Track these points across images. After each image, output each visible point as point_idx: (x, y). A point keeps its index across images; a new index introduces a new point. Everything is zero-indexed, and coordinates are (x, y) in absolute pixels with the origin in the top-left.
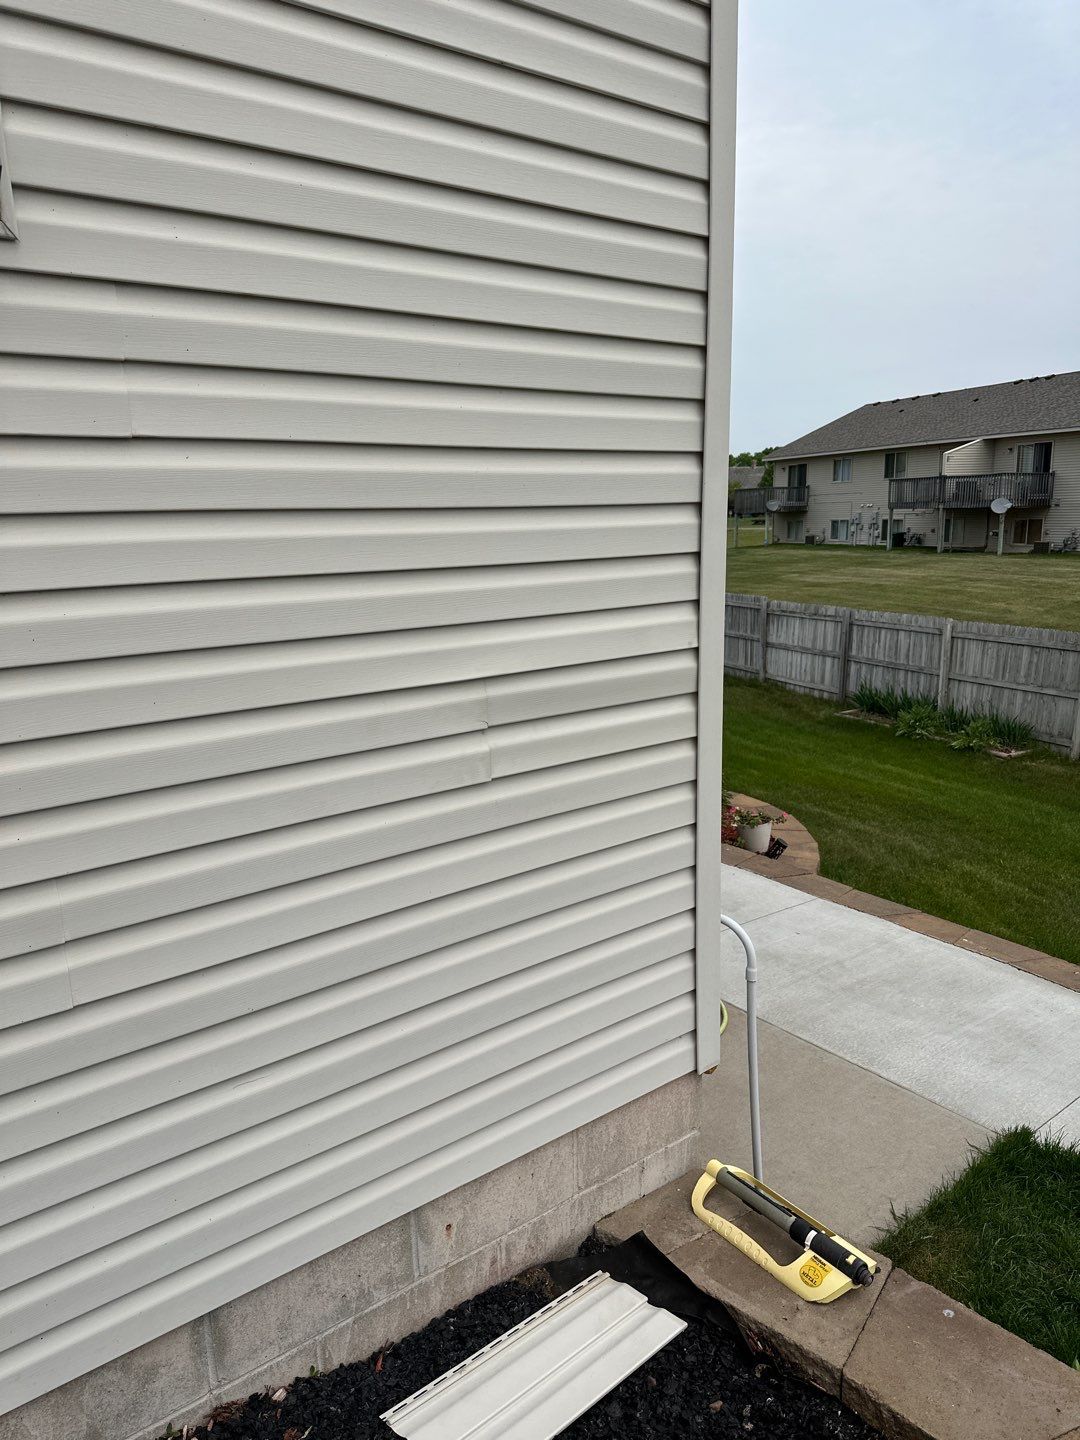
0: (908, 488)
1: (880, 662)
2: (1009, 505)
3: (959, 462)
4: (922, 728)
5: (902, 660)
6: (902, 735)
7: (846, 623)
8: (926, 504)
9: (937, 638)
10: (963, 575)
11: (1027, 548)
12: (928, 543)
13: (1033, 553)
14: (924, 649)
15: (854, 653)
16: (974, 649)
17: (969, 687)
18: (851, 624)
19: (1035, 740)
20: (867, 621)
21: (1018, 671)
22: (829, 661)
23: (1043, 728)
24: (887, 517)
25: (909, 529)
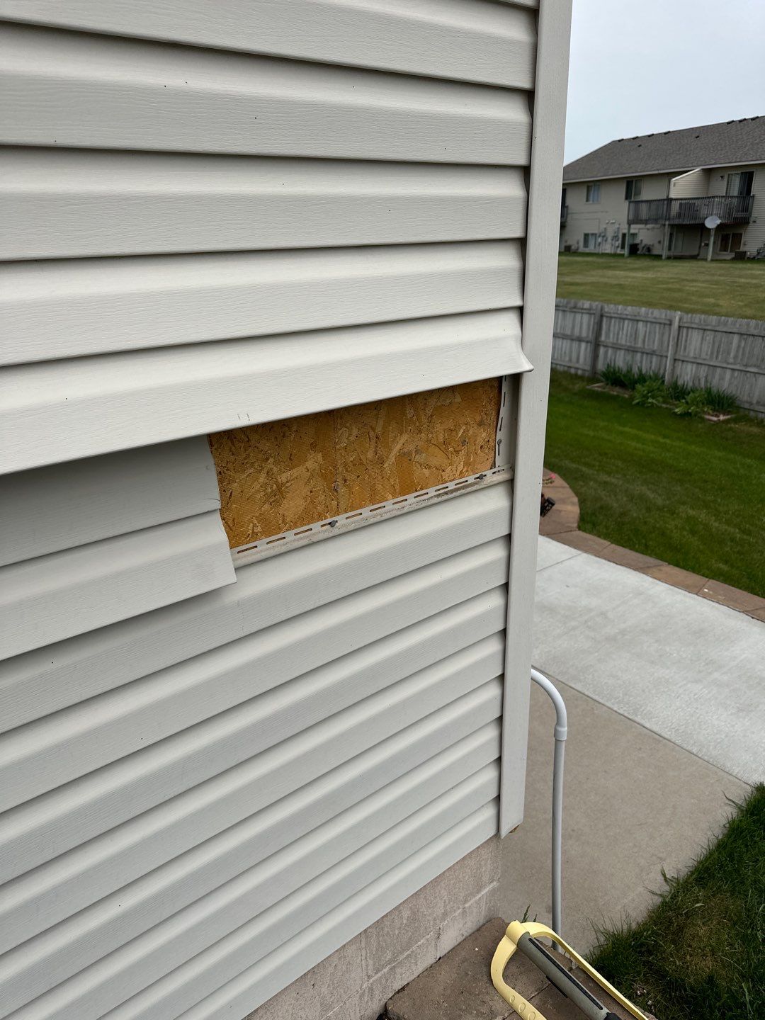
0: (644, 207)
1: (623, 346)
2: (719, 222)
3: (683, 187)
4: (653, 398)
5: (640, 345)
6: (638, 403)
7: (598, 313)
8: (656, 221)
9: (667, 327)
10: (684, 277)
11: (729, 255)
12: (656, 252)
13: (733, 259)
14: (657, 334)
15: (603, 338)
16: (695, 337)
17: (689, 366)
18: (602, 316)
19: (739, 408)
20: (614, 313)
21: (729, 353)
22: (583, 345)
23: (745, 398)
24: (626, 231)
25: (642, 241)
